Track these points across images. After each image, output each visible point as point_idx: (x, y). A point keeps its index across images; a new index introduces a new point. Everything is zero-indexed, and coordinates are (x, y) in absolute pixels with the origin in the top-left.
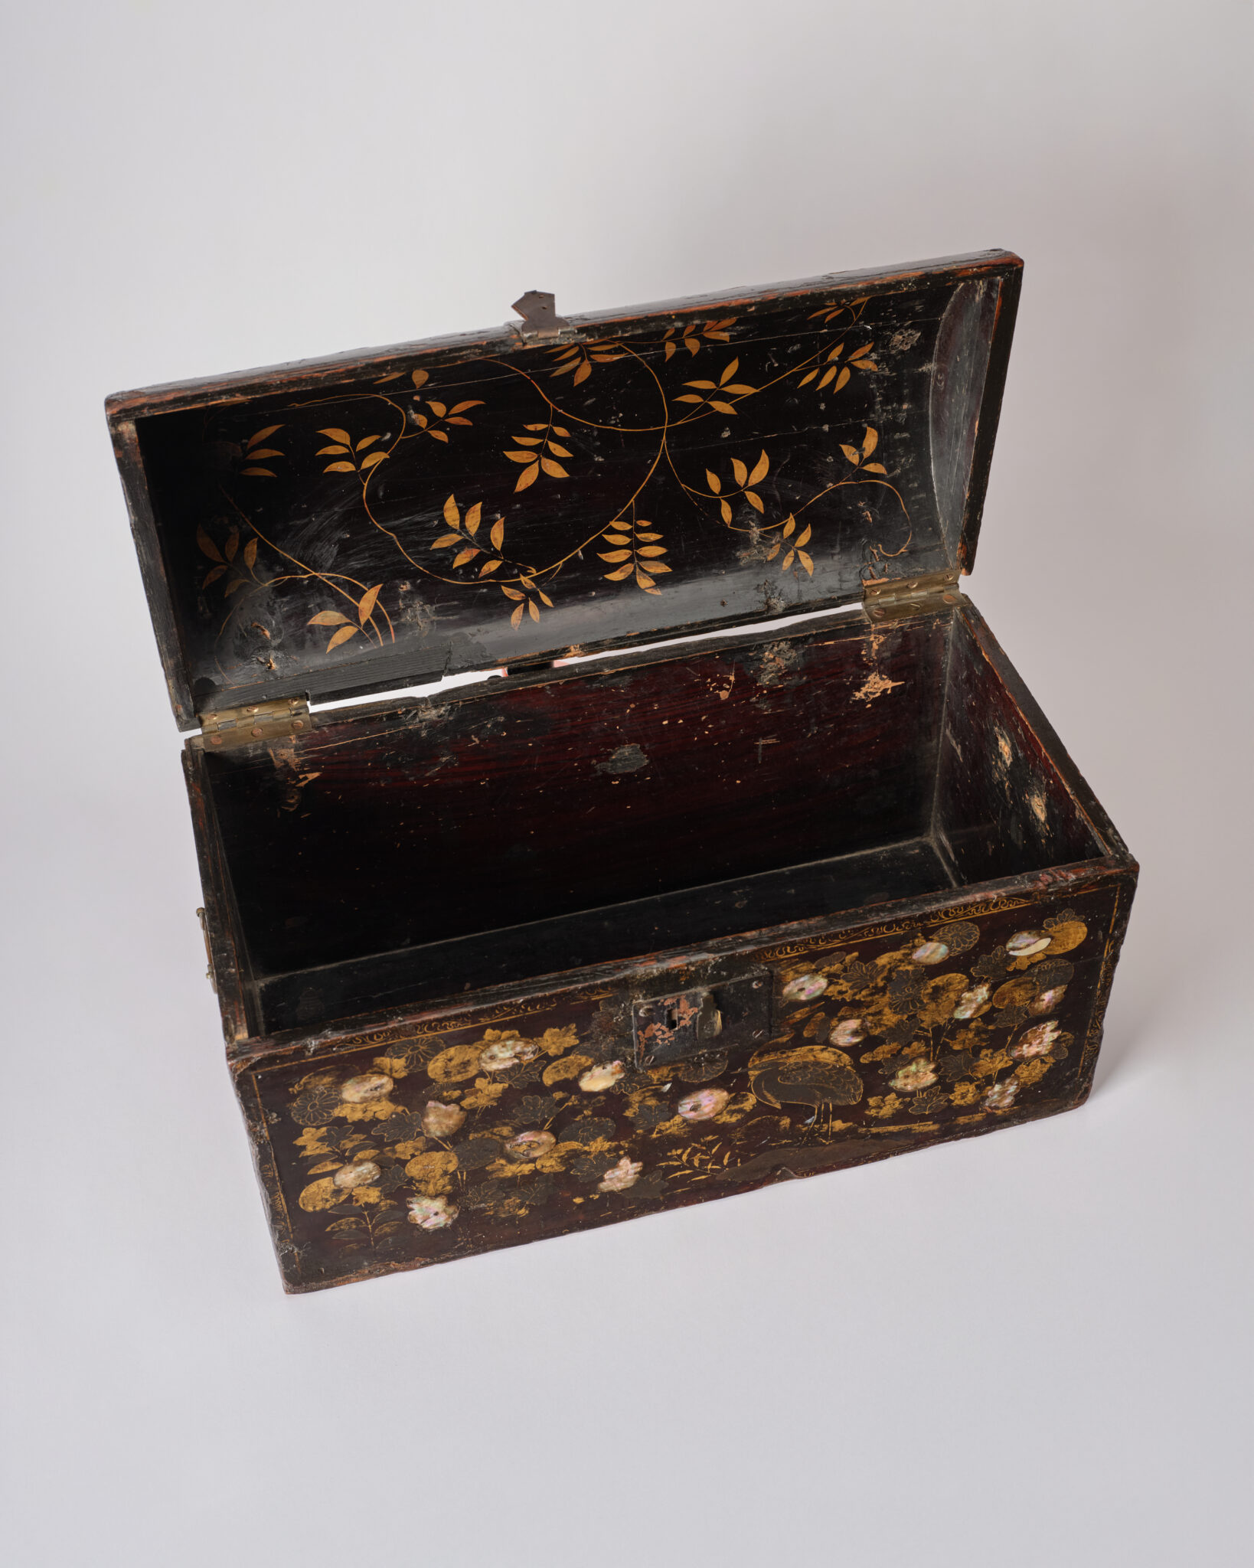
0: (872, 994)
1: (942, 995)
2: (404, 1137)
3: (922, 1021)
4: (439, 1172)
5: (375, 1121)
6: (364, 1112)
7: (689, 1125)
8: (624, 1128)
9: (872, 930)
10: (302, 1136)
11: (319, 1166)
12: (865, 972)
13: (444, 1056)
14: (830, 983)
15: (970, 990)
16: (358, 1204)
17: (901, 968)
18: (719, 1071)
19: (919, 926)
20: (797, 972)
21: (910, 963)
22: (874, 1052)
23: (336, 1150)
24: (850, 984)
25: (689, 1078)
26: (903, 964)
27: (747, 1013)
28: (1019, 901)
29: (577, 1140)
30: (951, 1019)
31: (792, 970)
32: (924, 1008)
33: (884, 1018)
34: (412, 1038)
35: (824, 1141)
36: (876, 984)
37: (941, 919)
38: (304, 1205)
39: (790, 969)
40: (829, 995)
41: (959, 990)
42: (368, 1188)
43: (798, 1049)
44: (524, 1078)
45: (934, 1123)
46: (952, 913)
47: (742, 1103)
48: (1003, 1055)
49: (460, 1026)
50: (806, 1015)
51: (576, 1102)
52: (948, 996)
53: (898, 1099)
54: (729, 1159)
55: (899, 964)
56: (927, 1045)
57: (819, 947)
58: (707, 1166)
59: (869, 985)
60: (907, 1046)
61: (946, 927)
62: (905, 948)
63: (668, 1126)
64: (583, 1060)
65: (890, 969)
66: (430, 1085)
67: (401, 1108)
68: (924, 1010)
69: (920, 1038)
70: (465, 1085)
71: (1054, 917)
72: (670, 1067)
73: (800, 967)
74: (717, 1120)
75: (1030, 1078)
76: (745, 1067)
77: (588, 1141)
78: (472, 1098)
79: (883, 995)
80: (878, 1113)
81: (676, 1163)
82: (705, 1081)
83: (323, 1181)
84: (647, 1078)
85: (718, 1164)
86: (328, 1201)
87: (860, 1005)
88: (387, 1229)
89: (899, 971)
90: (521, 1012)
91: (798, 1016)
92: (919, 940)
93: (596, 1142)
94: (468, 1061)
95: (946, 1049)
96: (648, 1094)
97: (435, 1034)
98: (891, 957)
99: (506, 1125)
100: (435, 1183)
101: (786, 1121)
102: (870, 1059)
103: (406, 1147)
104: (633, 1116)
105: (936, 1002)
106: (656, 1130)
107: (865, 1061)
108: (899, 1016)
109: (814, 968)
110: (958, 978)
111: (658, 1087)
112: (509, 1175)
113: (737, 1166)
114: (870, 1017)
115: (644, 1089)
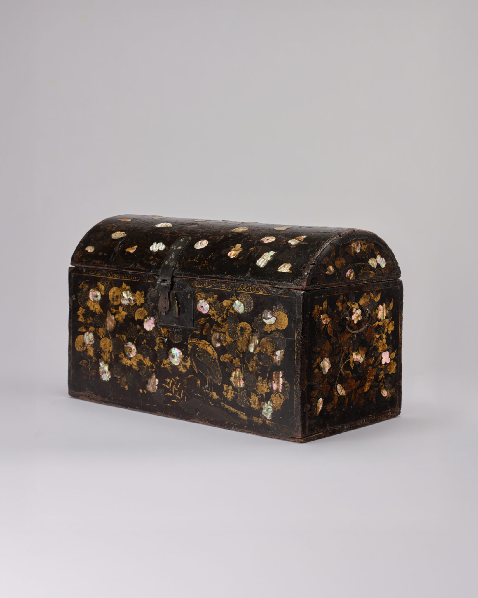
1: (244, 334)
2: (101, 325)
3: (239, 346)
4: (107, 350)
5: (95, 313)
6: (93, 307)
7: (171, 366)
8: (154, 357)
9: (221, 285)
10: (79, 310)
11: (81, 328)
12: (220, 307)
13: (113, 290)
14: (210, 308)
15: (253, 336)
16: (88, 354)
18: (180, 340)
19: (234, 290)
20: (200, 296)
21: (233, 309)
22: (224, 356)
23: (86, 322)
24: (216, 312)
25: (172, 339)
27: (186, 311)
28: (264, 291)
29: (142, 355)
30: (247, 350)
32: (238, 338)
33: (227, 337)
34: (107, 277)
35: (211, 403)
36: (224, 316)
37: (241, 289)
38: (76, 346)
39: (198, 294)
40: (210, 315)
41: (249, 333)
42: (91, 347)
43: (202, 340)
44: (130, 312)
45: (246, 415)
46: (244, 288)
47: (186, 363)
48: (266, 383)
49: (117, 278)
50: (204, 323)
51: (142, 334)
52: (246, 336)
53: (233, 390)
54: (183, 395)
55: (230, 308)
56: (241, 362)
57: (206, 286)
58: (176, 395)
59: (221, 315)
60: (235, 358)
61: (243, 294)
62: (231, 300)
63: (166, 363)
64: (145, 312)
65: (227, 309)
66: (109, 303)
67: (101, 310)
68: (239, 340)
69: (238, 356)
70: (117, 307)
71: (276, 306)
72: (167, 329)
73: (201, 294)
74: (179, 368)
75: (277, 405)
76: (187, 342)
77: (145, 358)
78: (118, 315)
79: (226, 324)
80: (227, 395)
81: (168, 387)
82: (176, 342)
83: (81, 336)
84: (161, 331)
85: (179, 395)
86: (81, 348)
87: (219, 325)
88: (93, 373)
89: (229, 312)
90: (131, 278)
91: (201, 321)
92: (235, 298)
93: (147, 359)
94: (118, 296)
95: (247, 368)
96: (161, 341)
97: (112, 278)
98: (227, 303)
99: (125, 334)
100: (106, 356)
101: (199, 382)
102: (223, 360)
103: (101, 331)
104: (157, 351)
105: (242, 337)
106: (163, 363)
107: (222, 360)
108: (231, 339)
109: (205, 297)
110: (248, 326)
111: (164, 338)
112: (124, 363)
113: (185, 401)
114: (222, 335)
115: (160, 338)
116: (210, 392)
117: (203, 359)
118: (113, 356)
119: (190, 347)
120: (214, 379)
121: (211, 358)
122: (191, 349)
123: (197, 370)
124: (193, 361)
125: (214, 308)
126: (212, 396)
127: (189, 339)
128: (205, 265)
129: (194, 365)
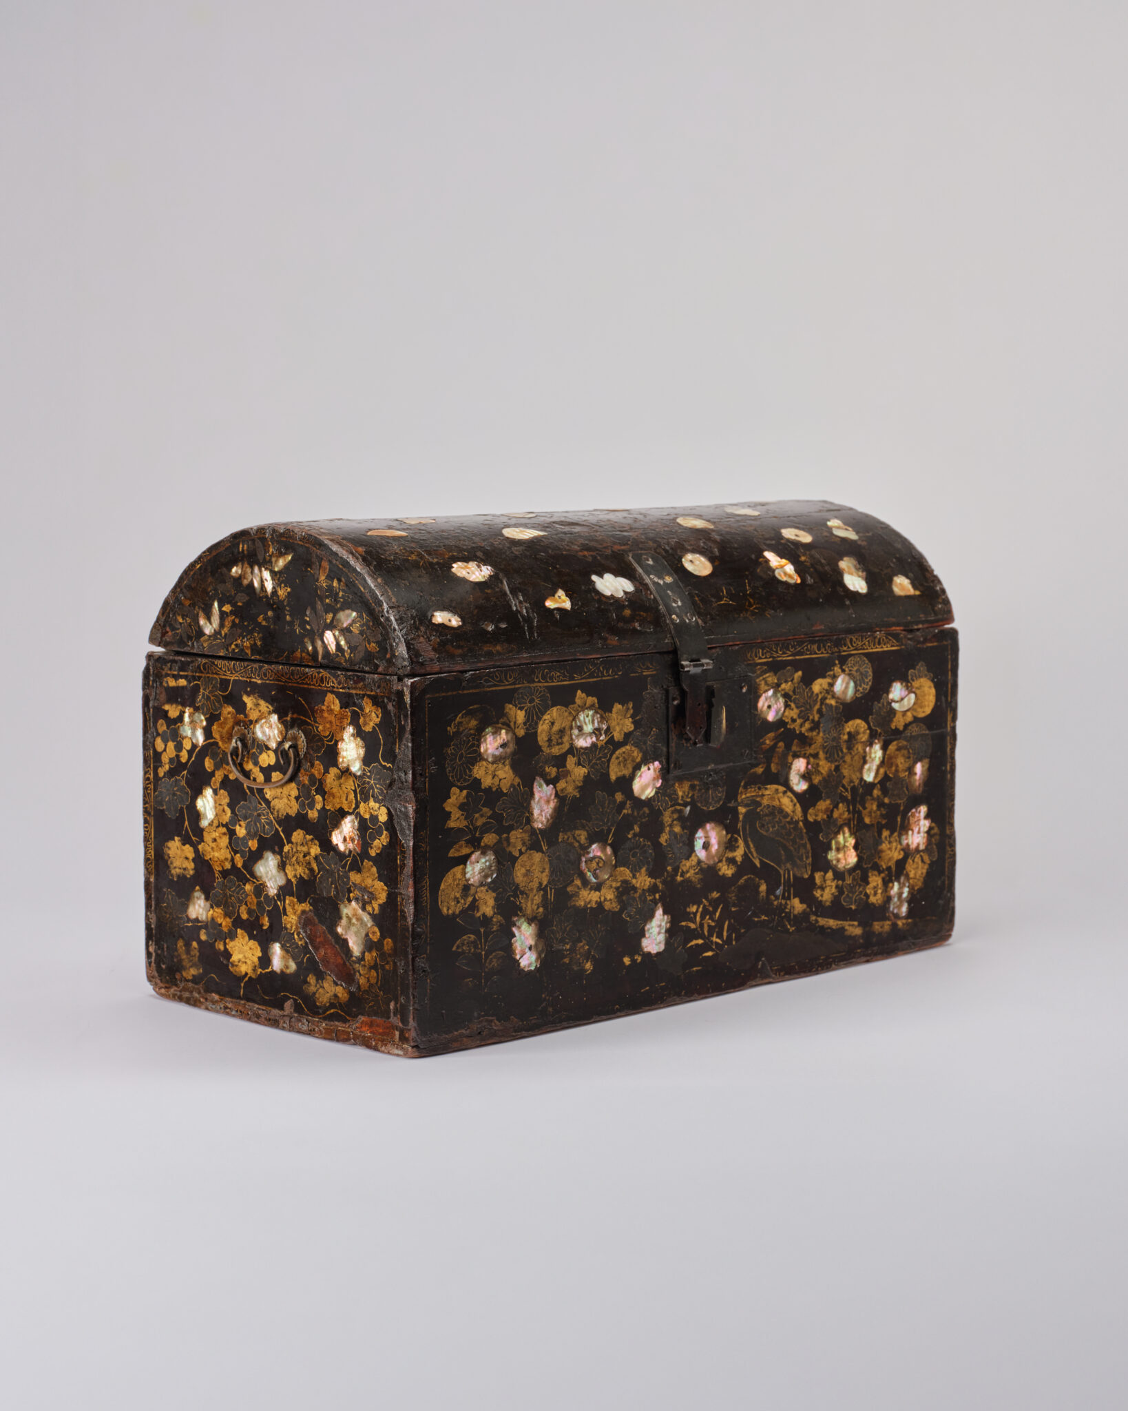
1: (854, 746)
2: (517, 822)
3: (844, 777)
4: (535, 885)
5: (499, 793)
6: (493, 778)
7: (702, 870)
8: (659, 863)
10: (450, 798)
11: (456, 846)
12: (806, 699)
13: (549, 716)
14: (786, 706)
15: (871, 745)
16: (478, 915)
17: (828, 701)
18: (720, 799)
19: (836, 652)
20: (766, 683)
21: (833, 697)
22: (817, 807)
23: (471, 826)
24: (798, 711)
25: (701, 802)
26: (829, 696)
27: (738, 724)
28: (893, 642)
29: (629, 868)
30: (861, 779)
31: (763, 679)
32: (843, 757)
33: (821, 763)
34: (532, 685)
35: (788, 926)
36: (814, 717)
37: (849, 648)
38: (442, 902)
39: (761, 678)
40: (786, 721)
41: (864, 742)
42: (487, 891)
43: (769, 786)
44: (598, 765)
45: (858, 925)
47: (735, 851)
48: (896, 841)
49: (561, 681)
50: (773, 743)
51: (630, 812)
52: (858, 749)
53: (834, 880)
54: (728, 931)
55: (826, 695)
56: (848, 811)
57: (779, 657)
58: (713, 937)
59: (808, 717)
60: (836, 806)
61: (852, 658)
62: (829, 675)
63: (688, 867)
64: (635, 754)
65: (821, 699)
66: (538, 754)
67: (517, 780)
68: (844, 761)
69: (843, 799)
70: (560, 761)
71: (915, 669)
72: (689, 783)
73: (767, 677)
74: (720, 870)
75: (916, 881)
76: (736, 800)
77: (636, 871)
78: (564, 780)
79: (818, 733)
80: (822, 896)
81: (693, 926)
82: (711, 809)
83: (457, 870)
84: (675, 793)
85: (720, 936)
86: (458, 902)
87: (805, 741)
88: (495, 963)
89: (827, 705)
90: (600, 675)
91: (768, 742)
92: (837, 669)
93: (641, 874)
94: (564, 728)
95: (861, 819)
96: (675, 816)
97: (546, 684)
98: (821, 685)
99: (583, 827)
100: (532, 900)
101: (763, 888)
102: (814, 817)
103: (517, 838)
104: (665, 844)
105: (851, 753)
106: (680, 871)
107: (811, 819)
108: (829, 764)
109: (776, 681)
110: (862, 726)
111: (682, 808)
112: (582, 903)
113: (732, 944)
114: (812, 760)
115: (673, 808)
116: (788, 902)
117: (771, 829)
118: (551, 897)
119: (742, 810)
120: (795, 869)
121: (789, 823)
122: (746, 815)
123: (760, 859)
124: (750, 843)
125: (795, 703)
126: (790, 910)
127: (740, 791)
129: (753, 850)
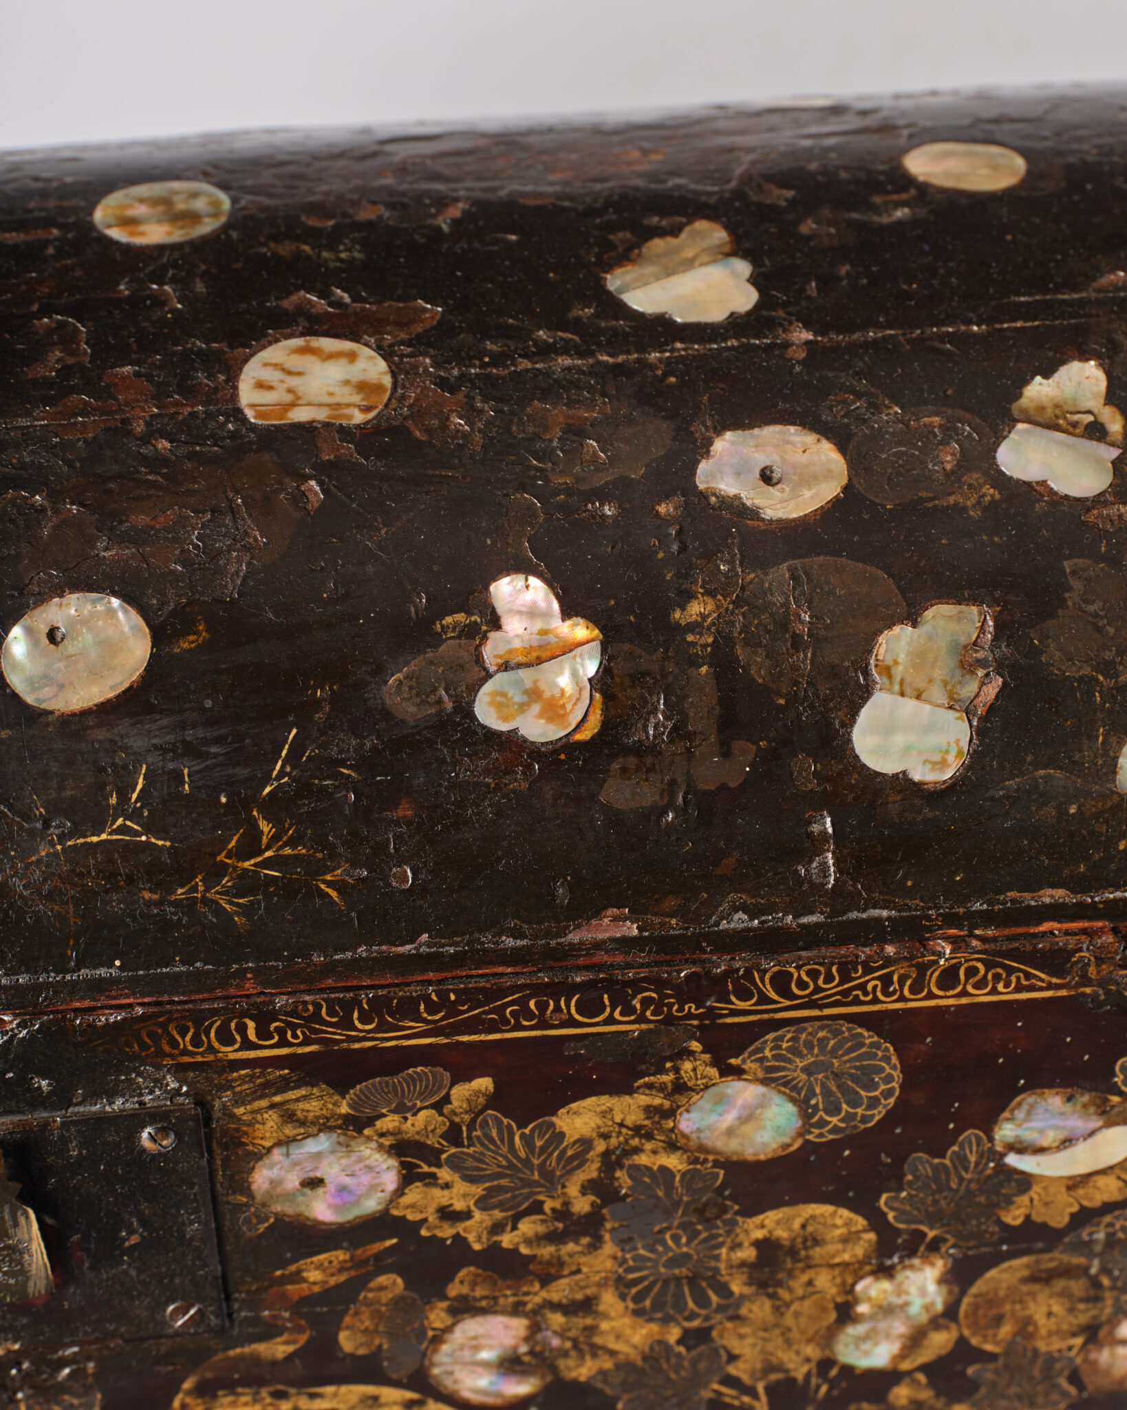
0: (553, 1237)
1: (791, 1274)
3: (733, 1358)
9: (532, 1004)
12: (522, 1154)
14: (409, 1177)
15: (885, 1272)
17: (643, 1159)
19: (690, 1016)
20: (289, 1117)
21: (672, 1146)
24: (478, 1190)
26: (648, 1146)
27: (134, 1239)
28: (1028, 976)
30: (826, 1364)
31: (273, 1106)
32: (732, 1310)
33: (605, 1326)
36: (566, 1204)
37: (764, 999)
39: (263, 1103)
40: (412, 1216)
41: (845, 1265)
46: (802, 985)
50: (342, 1278)
52: (810, 1283)
55: (635, 1142)
57: (354, 1040)
59: (542, 1203)
61: (786, 1032)
62: (650, 1086)
65: (606, 1154)
68: (736, 1318)
73: (297, 1100)
79: (594, 1246)
91: (314, 1275)
92: (697, 1067)
98: (607, 1114)
105: (773, 1296)
108: (654, 1327)
110: (839, 1222)
114: (555, 1318)
128: (267, 864)
